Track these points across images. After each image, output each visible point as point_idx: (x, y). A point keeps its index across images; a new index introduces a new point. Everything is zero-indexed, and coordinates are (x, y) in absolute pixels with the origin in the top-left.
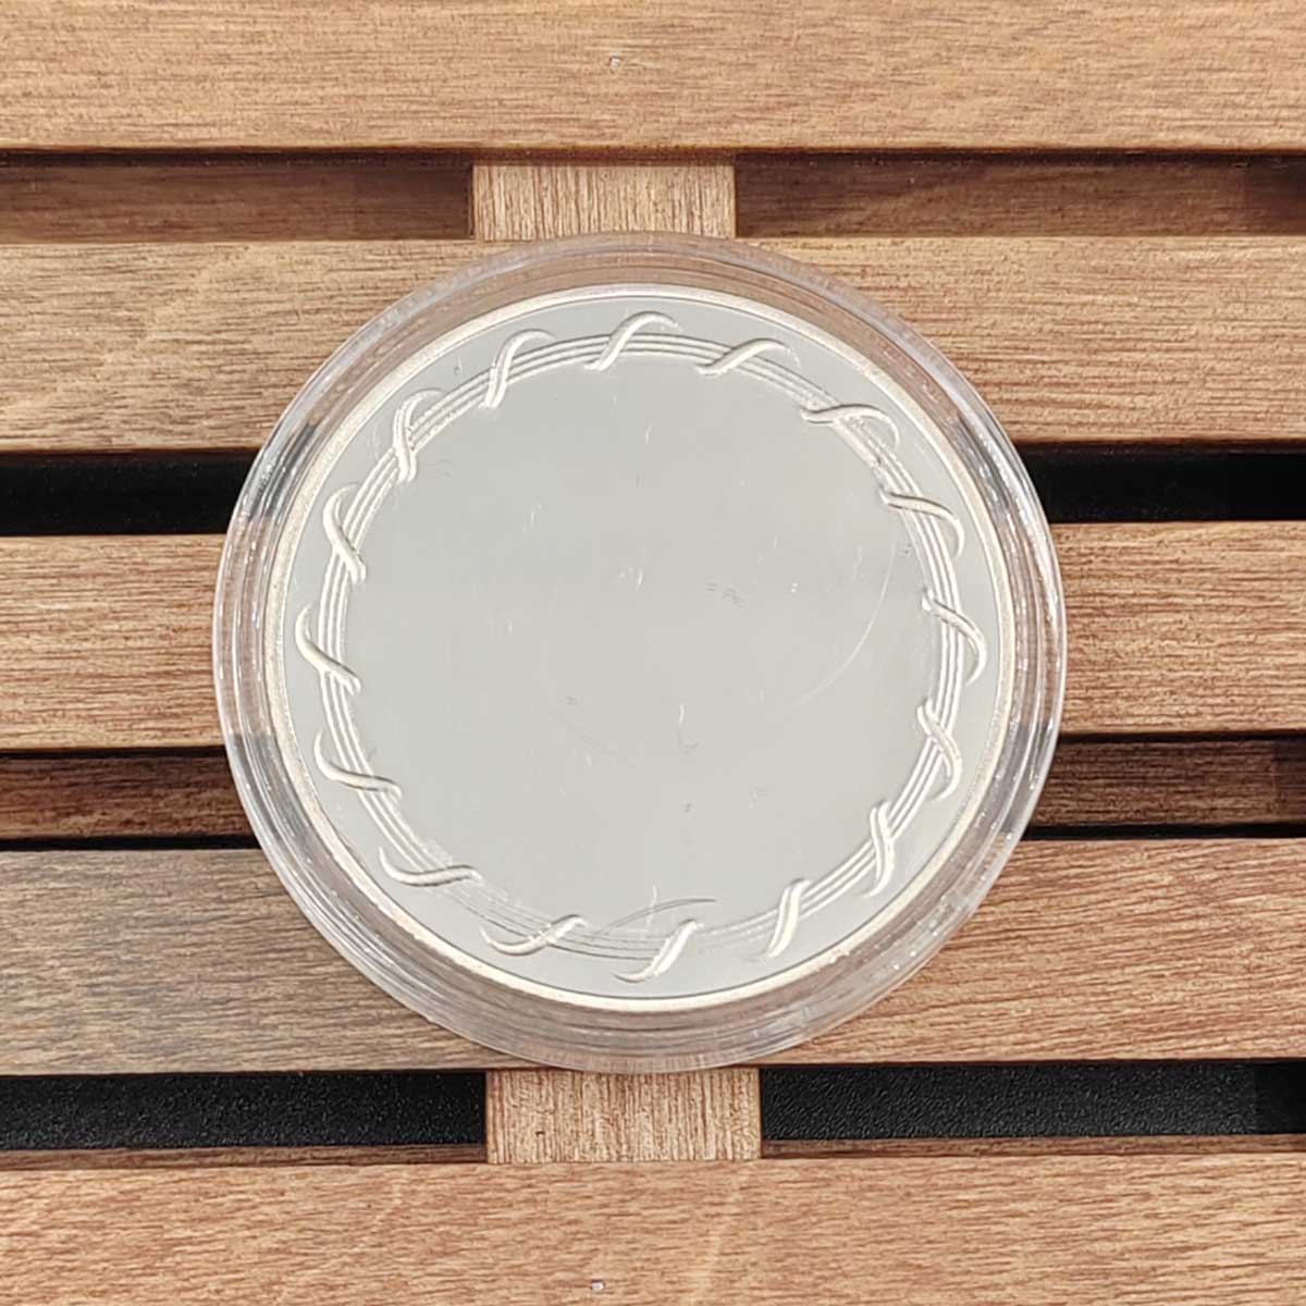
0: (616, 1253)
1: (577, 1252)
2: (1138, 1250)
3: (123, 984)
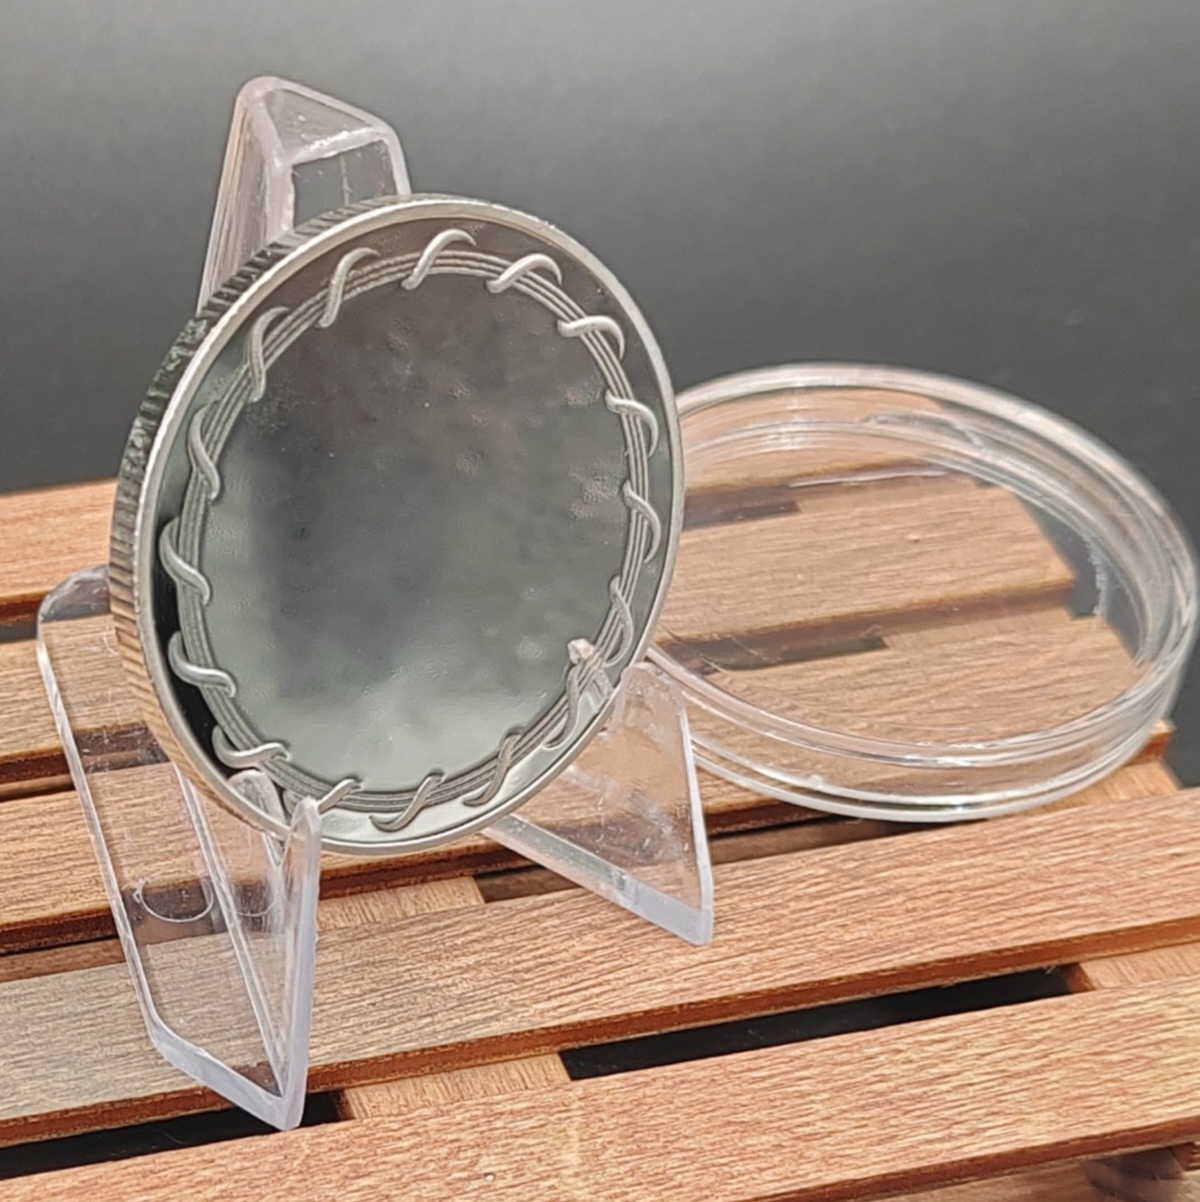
0: (496, 1154)
1: (466, 1158)
2: (909, 1084)
3: (42, 1057)
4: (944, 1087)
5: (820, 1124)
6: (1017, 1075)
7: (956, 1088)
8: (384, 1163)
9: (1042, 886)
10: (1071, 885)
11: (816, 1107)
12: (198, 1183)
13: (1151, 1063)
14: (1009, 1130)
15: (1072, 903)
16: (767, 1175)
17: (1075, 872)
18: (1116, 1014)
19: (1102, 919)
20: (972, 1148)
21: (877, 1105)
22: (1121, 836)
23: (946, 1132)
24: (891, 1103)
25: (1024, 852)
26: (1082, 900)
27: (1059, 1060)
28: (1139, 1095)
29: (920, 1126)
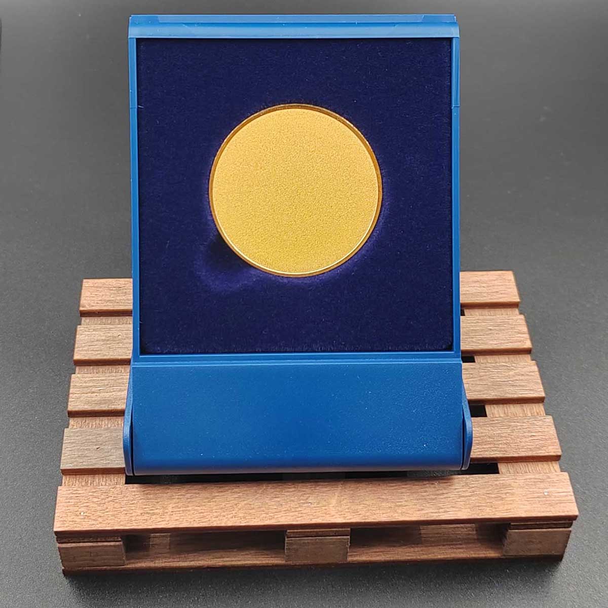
4: (442, 497)
5: (404, 502)
6: (463, 496)
7: (445, 498)
8: (284, 495)
9: (491, 440)
10: (499, 441)
11: (404, 497)
12: (234, 492)
13: (502, 499)
14: (456, 512)
15: (498, 446)
16: (384, 515)
17: (502, 437)
18: (497, 483)
19: (505, 452)
20: (444, 516)
21: (422, 499)
22: (519, 427)
23: (437, 511)
24: (425, 499)
25: (490, 429)
26: (500, 446)
27: (476, 494)
28: (496, 508)
29: (431, 508)
